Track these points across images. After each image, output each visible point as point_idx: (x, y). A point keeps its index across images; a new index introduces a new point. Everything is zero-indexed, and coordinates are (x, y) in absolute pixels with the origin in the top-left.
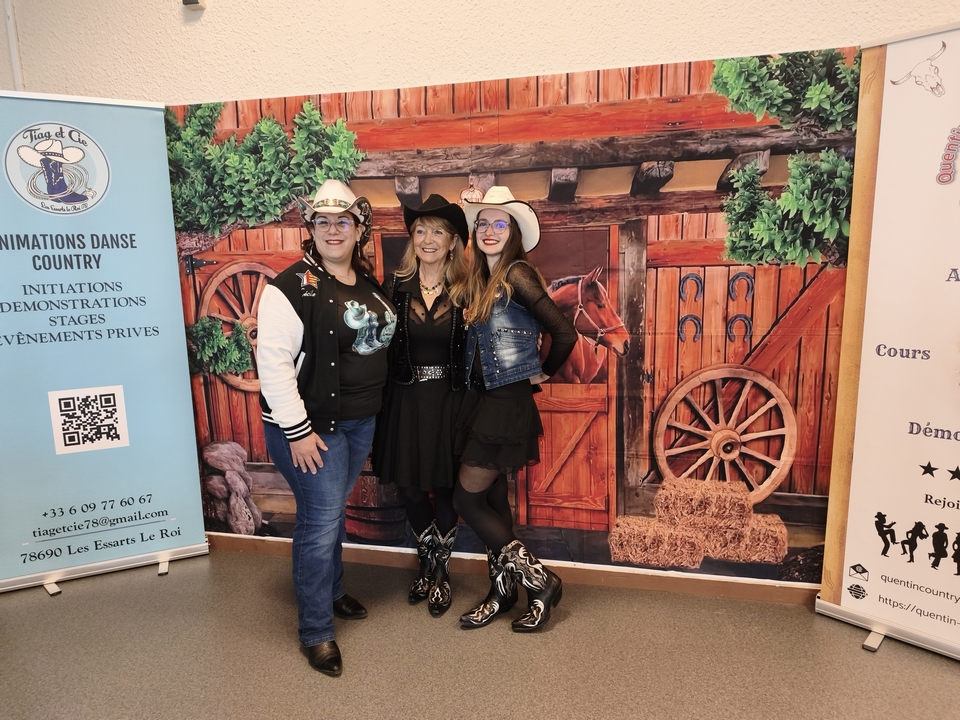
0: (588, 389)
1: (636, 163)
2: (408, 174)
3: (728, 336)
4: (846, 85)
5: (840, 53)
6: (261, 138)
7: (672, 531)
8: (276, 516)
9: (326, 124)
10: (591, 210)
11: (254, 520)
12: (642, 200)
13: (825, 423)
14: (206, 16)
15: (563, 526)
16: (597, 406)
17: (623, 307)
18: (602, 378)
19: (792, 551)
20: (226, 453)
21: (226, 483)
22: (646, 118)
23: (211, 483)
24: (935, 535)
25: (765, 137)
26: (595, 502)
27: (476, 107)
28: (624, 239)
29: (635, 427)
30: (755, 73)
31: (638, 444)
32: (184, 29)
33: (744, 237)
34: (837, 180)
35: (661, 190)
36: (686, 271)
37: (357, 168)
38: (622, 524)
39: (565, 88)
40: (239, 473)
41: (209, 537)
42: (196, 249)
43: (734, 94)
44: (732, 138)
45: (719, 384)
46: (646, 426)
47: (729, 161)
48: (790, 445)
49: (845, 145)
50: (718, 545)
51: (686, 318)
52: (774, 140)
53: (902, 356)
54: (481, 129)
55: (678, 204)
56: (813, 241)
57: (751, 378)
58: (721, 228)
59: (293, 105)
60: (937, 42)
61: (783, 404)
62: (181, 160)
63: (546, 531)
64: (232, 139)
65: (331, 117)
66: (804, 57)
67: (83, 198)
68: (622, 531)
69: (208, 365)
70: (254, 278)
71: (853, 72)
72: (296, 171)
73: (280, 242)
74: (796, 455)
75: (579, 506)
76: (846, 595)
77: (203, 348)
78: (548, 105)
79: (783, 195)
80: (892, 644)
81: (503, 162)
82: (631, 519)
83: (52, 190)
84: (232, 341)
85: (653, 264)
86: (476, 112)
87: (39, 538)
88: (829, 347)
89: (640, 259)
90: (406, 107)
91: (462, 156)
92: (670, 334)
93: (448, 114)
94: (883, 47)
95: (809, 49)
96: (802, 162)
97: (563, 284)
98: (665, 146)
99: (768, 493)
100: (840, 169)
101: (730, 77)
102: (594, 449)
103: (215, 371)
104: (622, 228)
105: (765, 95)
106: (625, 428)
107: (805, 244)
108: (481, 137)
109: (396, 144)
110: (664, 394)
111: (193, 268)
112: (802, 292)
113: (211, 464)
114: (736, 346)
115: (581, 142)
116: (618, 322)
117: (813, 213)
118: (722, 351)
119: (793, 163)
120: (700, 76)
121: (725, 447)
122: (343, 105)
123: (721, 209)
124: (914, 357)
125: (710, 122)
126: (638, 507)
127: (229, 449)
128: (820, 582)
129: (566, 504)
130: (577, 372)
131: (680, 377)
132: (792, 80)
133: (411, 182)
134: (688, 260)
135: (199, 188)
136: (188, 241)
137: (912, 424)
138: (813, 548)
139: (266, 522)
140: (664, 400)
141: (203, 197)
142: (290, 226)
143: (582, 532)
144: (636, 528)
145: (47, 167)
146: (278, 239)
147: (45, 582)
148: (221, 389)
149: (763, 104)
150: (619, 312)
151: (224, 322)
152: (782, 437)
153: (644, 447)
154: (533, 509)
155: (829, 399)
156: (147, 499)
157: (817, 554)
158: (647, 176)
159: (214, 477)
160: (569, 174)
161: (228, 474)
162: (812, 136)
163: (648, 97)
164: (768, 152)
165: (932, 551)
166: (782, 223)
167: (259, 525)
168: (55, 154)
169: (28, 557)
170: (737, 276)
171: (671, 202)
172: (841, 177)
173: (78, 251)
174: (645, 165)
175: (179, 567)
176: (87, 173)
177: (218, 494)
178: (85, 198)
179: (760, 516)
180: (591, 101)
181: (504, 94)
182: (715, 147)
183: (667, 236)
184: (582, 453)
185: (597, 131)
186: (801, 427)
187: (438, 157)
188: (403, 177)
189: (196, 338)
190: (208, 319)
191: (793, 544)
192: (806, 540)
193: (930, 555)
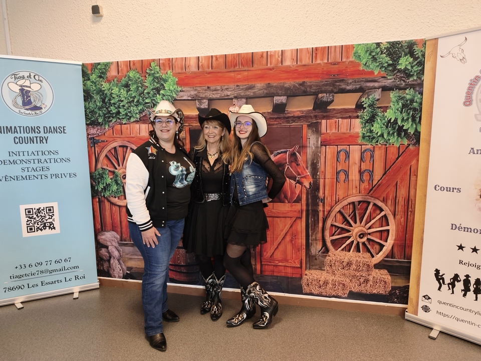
0: (292, 206)
1: (316, 94)
2: (203, 98)
3: (361, 180)
4: (418, 57)
5: (415, 42)
6: (130, 80)
7: (333, 278)
8: (134, 269)
9: (162, 73)
10: (294, 117)
11: (123, 271)
12: (318, 113)
13: (409, 224)
14: (103, 20)
15: (279, 275)
16: (296, 215)
17: (309, 165)
18: (299, 200)
19: (393, 288)
20: (109, 237)
21: (109, 252)
22: (320, 72)
23: (101, 252)
24: (464, 280)
25: (379, 82)
26: (295, 263)
27: (237, 66)
28: (310, 131)
29: (315, 225)
30: (374, 51)
31: (316, 233)
32: (92, 26)
33: (369, 131)
34: (414, 104)
35: (328, 108)
36: (340, 148)
37: (177, 95)
38: (308, 274)
39: (281, 57)
40: (116, 247)
41: (100, 279)
42: (96, 134)
43: (364, 61)
44: (363, 83)
45: (356, 204)
46: (321, 225)
47: (361, 94)
48: (392, 235)
49: (418, 86)
50: (356, 285)
51: (340, 171)
52: (383, 84)
53: (447, 191)
54: (239, 76)
55: (336, 115)
56: (403, 134)
57: (373, 201)
58: (357, 126)
59: (146, 63)
60: (462, 37)
61: (389, 214)
62: (90, 90)
63: (270, 277)
64: (115, 80)
65: (165, 70)
66: (398, 44)
67: (40, 108)
68: (308, 278)
69: (101, 192)
70: (125, 149)
71: (422, 51)
72: (147, 96)
73: (138, 131)
74: (395, 240)
75: (287, 265)
76: (420, 310)
77: (99, 184)
78: (272, 65)
79: (388, 110)
80: (444, 336)
81: (250, 93)
82: (313, 272)
83: (24, 104)
84: (113, 180)
85: (324, 143)
86: (237, 68)
87: (13, 280)
88: (411, 185)
89: (317, 142)
90: (202, 65)
91: (230, 90)
92: (332, 179)
93: (223, 69)
94: (436, 39)
95: (400, 40)
96: (397, 95)
97: (279, 153)
98: (330, 86)
99: (381, 259)
100: (416, 98)
101: (361, 52)
102: (294, 236)
103: (104, 195)
104: (309, 126)
105: (379, 62)
106: (310, 225)
107: (399, 135)
108: (239, 80)
109: (197, 84)
110: (329, 208)
111: (94, 144)
112: (397, 159)
113: (101, 242)
114: (365, 185)
115: (289, 83)
116: (307, 172)
117: (403, 120)
118: (358, 188)
119: (393, 95)
120: (347, 52)
121: (360, 235)
122: (171, 64)
123: (357, 117)
124: (453, 191)
125: (352, 75)
126: (316, 265)
127: (110, 235)
128: (407, 304)
129: (280, 264)
130: (286, 197)
131: (337, 200)
132: (392, 55)
133: (204, 103)
134: (341, 142)
135: (98, 104)
136: (92, 130)
137: (452, 225)
138: (403, 287)
139: (129, 272)
140: (330, 212)
141: (100, 109)
142: (143, 123)
143: (288, 278)
144: (315, 276)
145: (22, 93)
146: (137, 129)
147: (16, 302)
148: (107, 204)
149: (378, 66)
150: (307, 168)
151: (109, 171)
152: (388, 231)
153: (319, 235)
154: (264, 266)
155: (411, 212)
156: (69, 260)
157: (406, 290)
158: (321, 101)
159: (103, 249)
160: (282, 99)
161: (110, 248)
162: (402, 82)
163: (321, 62)
164: (381, 89)
165: (463, 288)
166: (388, 125)
167: (125, 274)
168: (27, 86)
169: (7, 289)
170: (365, 150)
171: (333, 113)
172: (416, 102)
173: (37, 135)
174: (320, 95)
175: (84, 295)
176: (42, 96)
177: (104, 258)
178: (41, 108)
179: (377, 270)
180: (294, 64)
181: (250, 60)
182: (354, 87)
183: (331, 130)
184: (288, 238)
185: (296, 78)
186: (397, 226)
187: (218, 90)
188: (200, 100)
189: (95, 179)
190: (101, 169)
191: (393, 285)
192: (400, 283)
193: (462, 290)
